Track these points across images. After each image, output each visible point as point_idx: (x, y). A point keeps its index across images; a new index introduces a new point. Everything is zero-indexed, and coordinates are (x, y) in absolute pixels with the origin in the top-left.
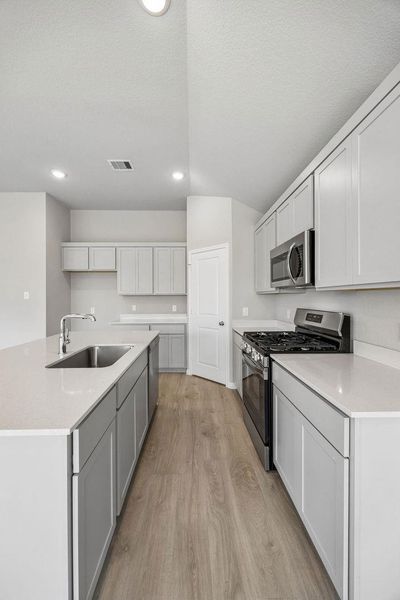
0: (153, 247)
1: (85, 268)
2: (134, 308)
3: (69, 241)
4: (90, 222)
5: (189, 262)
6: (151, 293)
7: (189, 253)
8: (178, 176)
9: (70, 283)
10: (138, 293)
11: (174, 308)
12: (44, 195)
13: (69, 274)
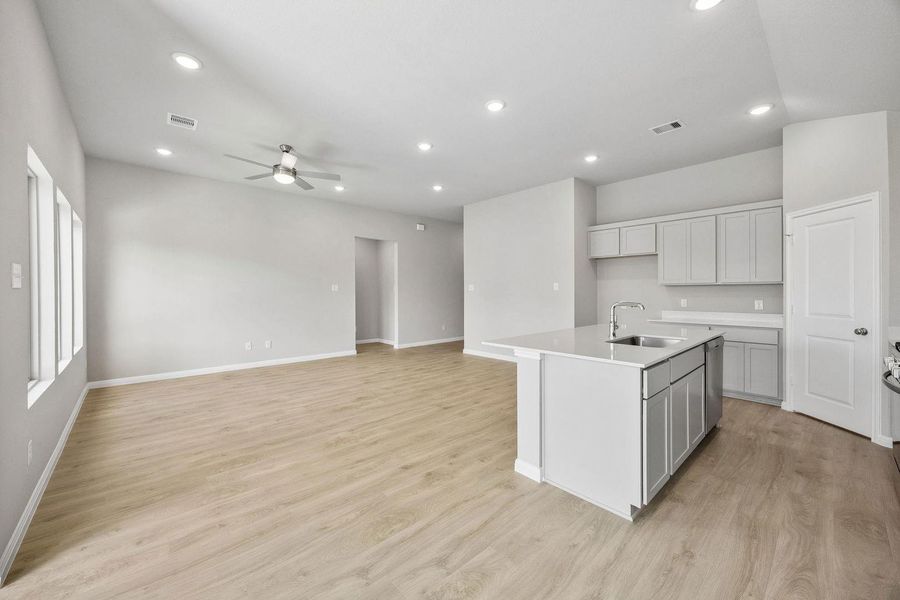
0: (716, 216)
1: (615, 253)
2: (684, 302)
3: (596, 225)
4: (622, 197)
5: (788, 231)
6: (713, 281)
7: (788, 218)
8: (760, 111)
9: (596, 271)
10: (689, 282)
11: (759, 304)
12: (571, 181)
13: (595, 261)
